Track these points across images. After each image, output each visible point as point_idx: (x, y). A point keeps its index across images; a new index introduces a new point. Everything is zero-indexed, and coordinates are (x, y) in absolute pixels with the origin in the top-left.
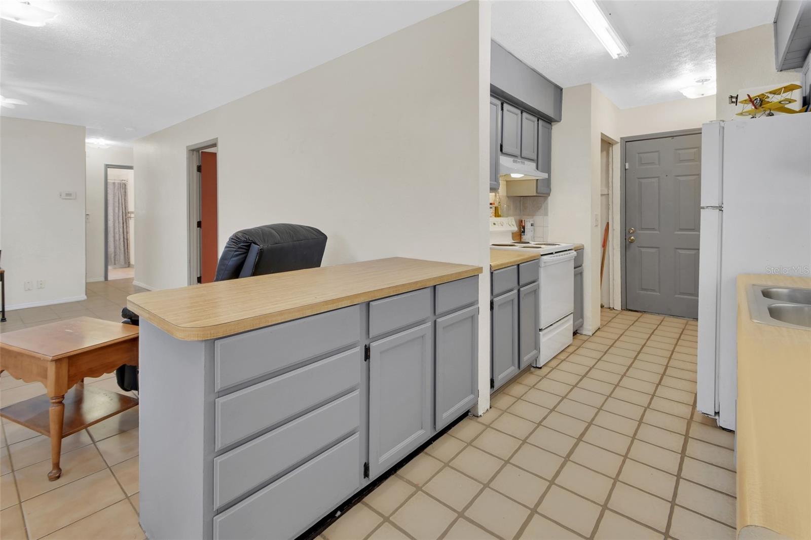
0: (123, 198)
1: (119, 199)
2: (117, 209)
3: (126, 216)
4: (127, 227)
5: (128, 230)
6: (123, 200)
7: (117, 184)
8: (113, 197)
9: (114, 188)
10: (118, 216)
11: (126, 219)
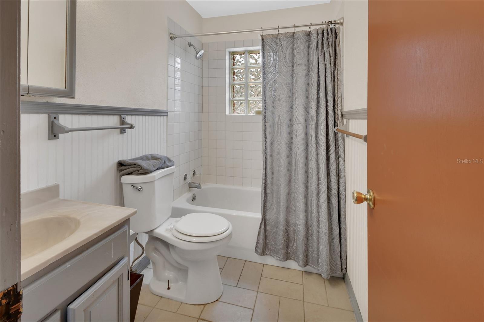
0: (328, 70)
1: (319, 77)
2: (313, 104)
3: (335, 124)
4: (338, 157)
5: (341, 167)
6: (329, 79)
7: (314, 35)
8: (304, 73)
9: (309, 47)
10: (317, 124)
11: (335, 134)
